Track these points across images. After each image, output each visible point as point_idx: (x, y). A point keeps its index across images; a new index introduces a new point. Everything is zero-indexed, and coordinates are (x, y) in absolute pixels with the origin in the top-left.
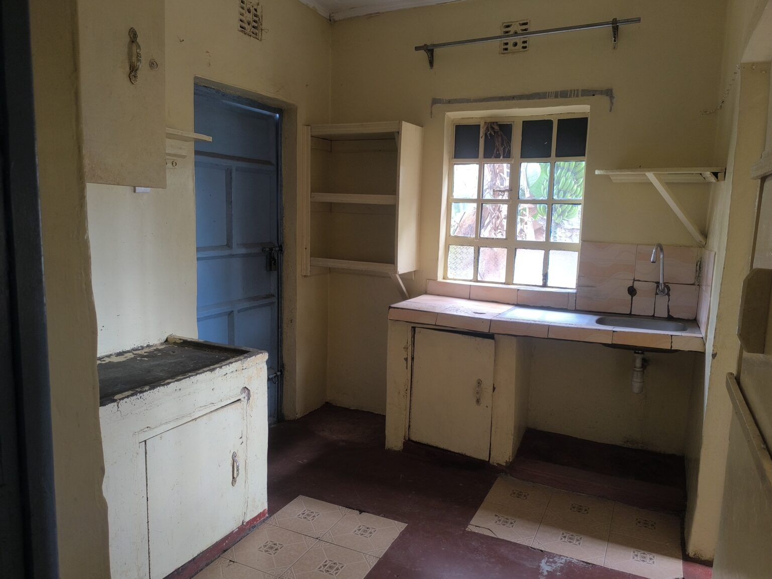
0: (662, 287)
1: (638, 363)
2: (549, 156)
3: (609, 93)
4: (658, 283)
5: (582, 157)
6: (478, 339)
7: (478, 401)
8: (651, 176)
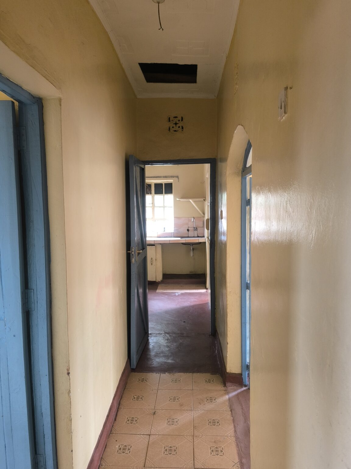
0: (195, 228)
1: (192, 249)
2: (163, 193)
3: (177, 177)
4: (194, 227)
5: (172, 194)
6: (151, 246)
7: (152, 264)
8: (191, 200)
